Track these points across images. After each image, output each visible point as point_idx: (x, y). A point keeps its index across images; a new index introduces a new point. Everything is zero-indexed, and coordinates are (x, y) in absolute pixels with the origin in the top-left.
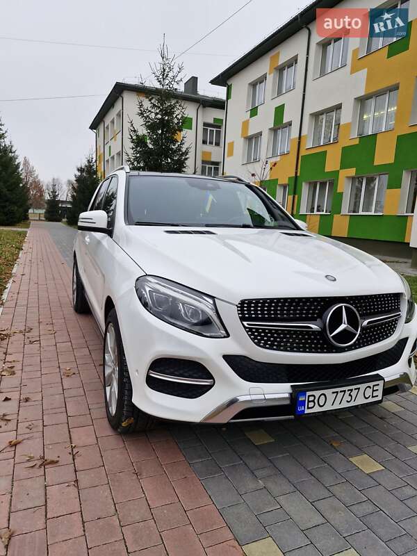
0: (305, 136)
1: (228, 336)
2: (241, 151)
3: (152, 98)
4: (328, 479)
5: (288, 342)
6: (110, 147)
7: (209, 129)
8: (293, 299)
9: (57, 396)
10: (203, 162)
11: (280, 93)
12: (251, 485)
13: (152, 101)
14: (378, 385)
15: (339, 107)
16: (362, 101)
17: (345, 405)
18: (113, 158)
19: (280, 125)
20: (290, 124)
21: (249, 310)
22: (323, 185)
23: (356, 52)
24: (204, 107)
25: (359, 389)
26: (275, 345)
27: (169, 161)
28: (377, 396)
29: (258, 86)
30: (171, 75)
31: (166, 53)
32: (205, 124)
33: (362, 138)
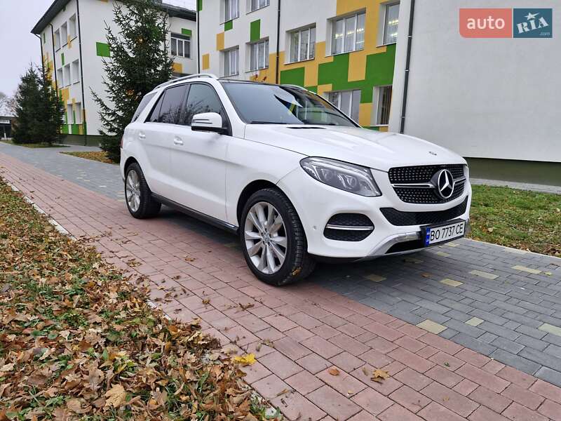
1: (381, 195)
2: (218, 63)
6: (63, 55)
7: (177, 39)
11: (254, 9)
12: (393, 300)
14: (462, 224)
15: (313, 26)
16: (334, 22)
17: (447, 238)
19: (256, 40)
20: (267, 40)
24: (171, 16)
25: (454, 227)
26: (409, 199)
27: (153, 71)
28: (462, 232)
32: (173, 35)
33: (337, 57)
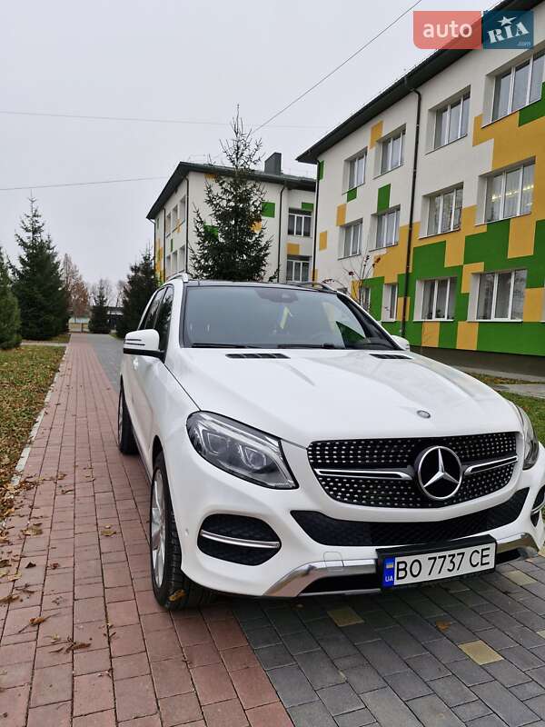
0: (419, 223)
1: (297, 486)
2: (337, 241)
3: (224, 182)
4: (429, 672)
5: (371, 493)
6: (172, 240)
7: (296, 215)
8: (376, 441)
9: (93, 562)
10: (289, 257)
11: (384, 171)
12: (330, 679)
13: (224, 186)
14: (488, 549)
15: (460, 187)
16: (489, 179)
17: (445, 574)
18: (175, 253)
19: (384, 210)
20: (398, 208)
21: (322, 455)
22: (443, 284)
23: (478, 119)
24: (289, 189)
25: (463, 554)
26: (356, 498)
27: (245, 257)
28: (488, 563)
29: (356, 163)
30: (246, 153)
31: (240, 127)
32: (291, 210)
33: (492, 224)
